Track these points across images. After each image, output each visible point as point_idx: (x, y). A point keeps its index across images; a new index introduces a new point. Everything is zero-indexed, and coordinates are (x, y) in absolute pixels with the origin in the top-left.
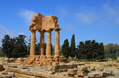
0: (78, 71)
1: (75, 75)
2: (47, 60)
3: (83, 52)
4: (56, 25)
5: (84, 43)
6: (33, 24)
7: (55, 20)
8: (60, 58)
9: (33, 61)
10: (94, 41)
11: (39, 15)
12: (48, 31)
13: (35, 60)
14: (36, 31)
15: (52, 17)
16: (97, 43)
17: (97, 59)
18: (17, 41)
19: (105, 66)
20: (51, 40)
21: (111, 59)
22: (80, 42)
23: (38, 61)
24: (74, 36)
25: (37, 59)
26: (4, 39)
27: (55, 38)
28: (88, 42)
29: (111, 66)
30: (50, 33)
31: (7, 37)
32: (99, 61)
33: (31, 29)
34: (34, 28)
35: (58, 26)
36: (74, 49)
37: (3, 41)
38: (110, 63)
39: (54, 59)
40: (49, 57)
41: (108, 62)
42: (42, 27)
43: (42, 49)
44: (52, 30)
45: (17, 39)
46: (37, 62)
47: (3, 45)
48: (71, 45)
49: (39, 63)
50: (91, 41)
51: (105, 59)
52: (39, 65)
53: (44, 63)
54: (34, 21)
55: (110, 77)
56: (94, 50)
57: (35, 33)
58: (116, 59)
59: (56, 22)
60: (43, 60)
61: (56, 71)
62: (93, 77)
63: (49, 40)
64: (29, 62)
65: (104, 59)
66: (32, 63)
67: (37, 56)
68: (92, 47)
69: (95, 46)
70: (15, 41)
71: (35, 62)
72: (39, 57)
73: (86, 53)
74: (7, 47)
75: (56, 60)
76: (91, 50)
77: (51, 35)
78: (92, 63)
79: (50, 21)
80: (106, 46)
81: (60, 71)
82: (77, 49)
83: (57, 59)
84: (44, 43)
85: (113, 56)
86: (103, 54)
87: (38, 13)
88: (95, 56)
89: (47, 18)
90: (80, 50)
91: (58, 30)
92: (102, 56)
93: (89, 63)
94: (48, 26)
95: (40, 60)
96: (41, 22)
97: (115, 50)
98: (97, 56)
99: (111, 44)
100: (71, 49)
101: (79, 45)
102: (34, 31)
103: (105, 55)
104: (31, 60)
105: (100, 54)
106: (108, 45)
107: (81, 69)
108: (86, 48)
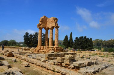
0: (65, 60)
1: (63, 63)
2: (49, 49)
3: (78, 45)
4: (56, 24)
5: (79, 38)
6: (40, 24)
7: (56, 21)
8: (58, 48)
9: (39, 50)
10: (85, 37)
11: (45, 17)
12: (50, 28)
13: (41, 49)
14: (42, 28)
15: (53, 18)
16: (88, 39)
17: (87, 49)
18: (34, 36)
19: (92, 54)
20: (52, 35)
21: (97, 49)
22: (76, 38)
23: (43, 49)
24: (71, 33)
25: (42, 48)
26: (25, 35)
27: (55, 33)
28: (81, 38)
29: (97, 54)
30: (52, 30)
31: (27, 34)
32: (89, 51)
33: (39, 27)
34: (41, 26)
35: (58, 24)
36: (72, 42)
37: (25, 36)
38: (97, 52)
39: (54, 49)
40: (50, 47)
41: (95, 52)
42: (47, 26)
43: (46, 42)
44: (53, 27)
45: (34, 35)
46: (42, 51)
47: (24, 39)
48: (70, 39)
49: (43, 51)
50: (84, 37)
51: (94, 49)
52: (43, 53)
53: (46, 52)
54: (41, 21)
55: (94, 65)
56: (86, 43)
57: (41, 30)
58: (101, 49)
59: (56, 22)
60: (46, 49)
61: (49, 59)
62: (77, 66)
63: (51, 35)
64: (37, 50)
65: (92, 49)
66: (38, 51)
67: (42, 46)
68: (84, 41)
69: (86, 40)
70: (33, 36)
71: (41, 50)
72: (44, 47)
73: (80, 45)
74: (27, 40)
75: (55, 50)
76: (84, 43)
77: (52, 32)
78: (84, 52)
79: (52, 21)
80: (94, 41)
81: (52, 59)
82: (74, 42)
83: (56, 48)
84: (48, 37)
85: (99, 47)
86: (92, 46)
87: (44, 16)
88: (86, 47)
89: (50, 19)
90: (76, 43)
91: (57, 27)
92: (91, 47)
93: (82, 51)
94: (51, 24)
95: (44, 49)
96: (46, 22)
97: (100, 44)
98: (88, 47)
99: (98, 40)
100: (69, 42)
101: (75, 39)
102: (41, 29)
103: (94, 47)
104: (38, 49)
105: (90, 46)
106: (96, 40)
107: (68, 58)
108: (80, 41)
